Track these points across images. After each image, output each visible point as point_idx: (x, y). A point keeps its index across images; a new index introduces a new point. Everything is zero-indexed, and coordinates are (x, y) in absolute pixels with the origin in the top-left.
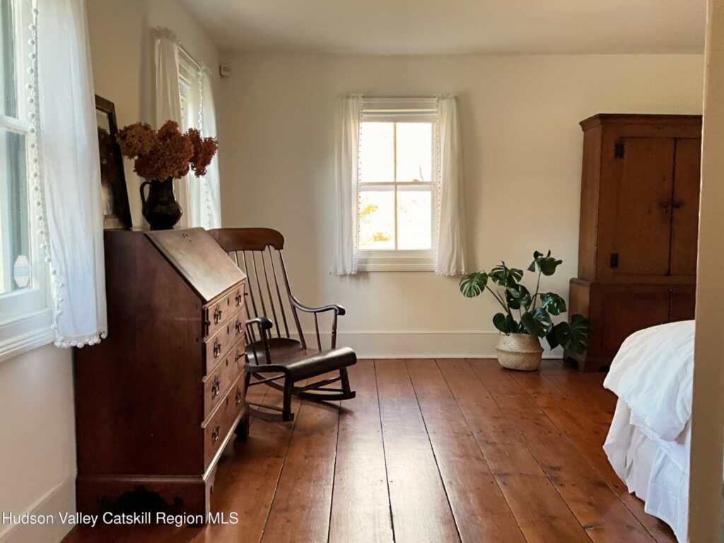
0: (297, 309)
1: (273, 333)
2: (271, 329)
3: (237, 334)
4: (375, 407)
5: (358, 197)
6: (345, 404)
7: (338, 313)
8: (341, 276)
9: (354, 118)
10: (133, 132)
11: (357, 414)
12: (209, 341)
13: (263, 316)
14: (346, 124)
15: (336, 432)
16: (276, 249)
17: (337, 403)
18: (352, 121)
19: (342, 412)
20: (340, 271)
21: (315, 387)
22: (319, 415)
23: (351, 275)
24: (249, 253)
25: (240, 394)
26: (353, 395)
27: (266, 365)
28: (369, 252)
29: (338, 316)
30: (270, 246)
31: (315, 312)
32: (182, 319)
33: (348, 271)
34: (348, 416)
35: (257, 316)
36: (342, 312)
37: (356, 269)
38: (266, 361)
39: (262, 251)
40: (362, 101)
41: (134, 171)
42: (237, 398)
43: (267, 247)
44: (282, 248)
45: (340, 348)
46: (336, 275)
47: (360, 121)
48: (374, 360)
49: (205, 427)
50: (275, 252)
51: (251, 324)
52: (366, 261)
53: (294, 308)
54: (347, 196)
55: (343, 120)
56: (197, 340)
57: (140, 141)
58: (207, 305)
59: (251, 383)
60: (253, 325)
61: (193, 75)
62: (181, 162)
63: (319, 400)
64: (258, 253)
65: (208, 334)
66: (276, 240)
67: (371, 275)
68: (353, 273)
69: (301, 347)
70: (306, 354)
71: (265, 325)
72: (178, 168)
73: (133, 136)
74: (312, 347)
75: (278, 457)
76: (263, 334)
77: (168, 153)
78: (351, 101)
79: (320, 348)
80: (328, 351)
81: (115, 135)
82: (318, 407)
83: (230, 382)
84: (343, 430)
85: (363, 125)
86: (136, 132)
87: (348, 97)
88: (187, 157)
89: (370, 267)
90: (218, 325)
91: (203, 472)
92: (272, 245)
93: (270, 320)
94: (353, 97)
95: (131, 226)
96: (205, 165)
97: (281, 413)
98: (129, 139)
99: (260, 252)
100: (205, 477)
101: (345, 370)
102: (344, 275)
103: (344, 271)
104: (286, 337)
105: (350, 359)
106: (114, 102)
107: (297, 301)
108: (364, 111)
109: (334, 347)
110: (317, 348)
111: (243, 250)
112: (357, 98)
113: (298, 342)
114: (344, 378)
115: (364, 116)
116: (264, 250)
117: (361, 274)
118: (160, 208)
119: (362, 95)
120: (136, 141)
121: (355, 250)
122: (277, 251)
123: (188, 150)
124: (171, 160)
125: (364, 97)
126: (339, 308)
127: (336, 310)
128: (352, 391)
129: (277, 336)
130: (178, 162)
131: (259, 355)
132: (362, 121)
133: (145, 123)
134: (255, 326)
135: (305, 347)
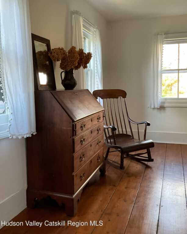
0: (130, 122)
1: (117, 132)
2: (116, 131)
3: (98, 133)
4: (162, 166)
5: (161, 76)
6: (149, 164)
7: (147, 125)
8: (153, 109)
9: (160, 43)
10: (54, 51)
11: (154, 169)
12: (76, 138)
13: (113, 125)
14: (156, 46)
15: (142, 176)
16: (123, 98)
17: (146, 163)
18: (159, 44)
19: (147, 167)
20: (153, 107)
21: (138, 155)
22: (137, 168)
23: (157, 108)
24: (112, 99)
25: (100, 158)
26: (152, 160)
27: (114, 145)
28: (166, 99)
29: (147, 126)
30: (121, 97)
31: (138, 124)
32: (64, 128)
33: (156, 107)
34: (149, 170)
35: (110, 125)
36: (149, 124)
37: (160, 105)
38: (114, 144)
39: (117, 98)
40: (164, 36)
41: (60, 67)
42: (98, 159)
43: (119, 97)
44: (126, 97)
45: (147, 140)
46: (151, 108)
47: (163, 44)
48: (167, 144)
49: (75, 174)
50: (123, 99)
51: (108, 129)
52: (164, 103)
53: (129, 122)
54: (156, 75)
55: (156, 44)
56: (70, 137)
57: (57, 54)
58: (75, 123)
59: (110, 151)
60: (109, 129)
61: (93, 30)
62: (74, 63)
63: (139, 161)
64: (115, 99)
65: (76, 135)
66: (123, 94)
67: (166, 108)
68: (158, 107)
69: (132, 138)
70: (134, 141)
71: (114, 129)
72: (73, 65)
73: (54, 53)
74: (136, 138)
75: (114, 186)
76: (113, 133)
77: (69, 59)
78: (159, 36)
79: (139, 139)
80: (142, 141)
81: (49, 52)
82: (137, 164)
83: (93, 153)
84: (145, 176)
85: (164, 46)
86: (55, 51)
87: (158, 35)
88: (76, 60)
89: (166, 105)
90: (82, 131)
91: (74, 194)
92: (121, 96)
93: (116, 127)
94: (160, 35)
95: (56, 89)
96: (87, 64)
97: (119, 165)
98: (53, 54)
99: (116, 99)
100: (74, 196)
101: (149, 149)
102: (154, 108)
103: (154, 106)
104: (126, 133)
105: (152, 145)
106: (50, 40)
107: (131, 119)
108: (165, 40)
109: (145, 139)
110: (138, 139)
111: (110, 98)
112: (162, 34)
113: (130, 136)
114: (149, 153)
115: (165, 42)
116: (118, 98)
117: (162, 108)
118: (67, 82)
119: (164, 33)
120: (55, 54)
121: (159, 98)
122: (124, 99)
123: (76, 57)
124: (70, 61)
125: (165, 34)
126: (147, 123)
127: (146, 124)
128: (152, 158)
129: (122, 133)
130: (73, 62)
131: (111, 140)
132: (164, 44)
133: (62, 48)
134: (110, 129)
135: (133, 138)
